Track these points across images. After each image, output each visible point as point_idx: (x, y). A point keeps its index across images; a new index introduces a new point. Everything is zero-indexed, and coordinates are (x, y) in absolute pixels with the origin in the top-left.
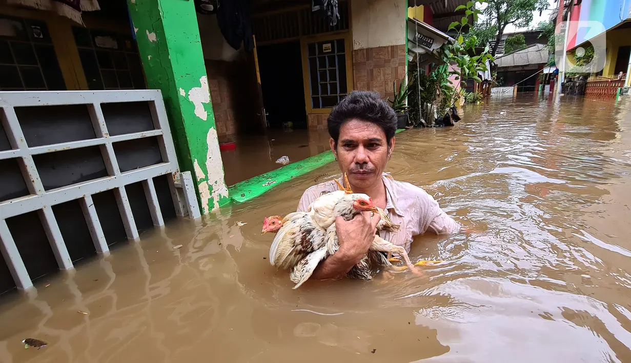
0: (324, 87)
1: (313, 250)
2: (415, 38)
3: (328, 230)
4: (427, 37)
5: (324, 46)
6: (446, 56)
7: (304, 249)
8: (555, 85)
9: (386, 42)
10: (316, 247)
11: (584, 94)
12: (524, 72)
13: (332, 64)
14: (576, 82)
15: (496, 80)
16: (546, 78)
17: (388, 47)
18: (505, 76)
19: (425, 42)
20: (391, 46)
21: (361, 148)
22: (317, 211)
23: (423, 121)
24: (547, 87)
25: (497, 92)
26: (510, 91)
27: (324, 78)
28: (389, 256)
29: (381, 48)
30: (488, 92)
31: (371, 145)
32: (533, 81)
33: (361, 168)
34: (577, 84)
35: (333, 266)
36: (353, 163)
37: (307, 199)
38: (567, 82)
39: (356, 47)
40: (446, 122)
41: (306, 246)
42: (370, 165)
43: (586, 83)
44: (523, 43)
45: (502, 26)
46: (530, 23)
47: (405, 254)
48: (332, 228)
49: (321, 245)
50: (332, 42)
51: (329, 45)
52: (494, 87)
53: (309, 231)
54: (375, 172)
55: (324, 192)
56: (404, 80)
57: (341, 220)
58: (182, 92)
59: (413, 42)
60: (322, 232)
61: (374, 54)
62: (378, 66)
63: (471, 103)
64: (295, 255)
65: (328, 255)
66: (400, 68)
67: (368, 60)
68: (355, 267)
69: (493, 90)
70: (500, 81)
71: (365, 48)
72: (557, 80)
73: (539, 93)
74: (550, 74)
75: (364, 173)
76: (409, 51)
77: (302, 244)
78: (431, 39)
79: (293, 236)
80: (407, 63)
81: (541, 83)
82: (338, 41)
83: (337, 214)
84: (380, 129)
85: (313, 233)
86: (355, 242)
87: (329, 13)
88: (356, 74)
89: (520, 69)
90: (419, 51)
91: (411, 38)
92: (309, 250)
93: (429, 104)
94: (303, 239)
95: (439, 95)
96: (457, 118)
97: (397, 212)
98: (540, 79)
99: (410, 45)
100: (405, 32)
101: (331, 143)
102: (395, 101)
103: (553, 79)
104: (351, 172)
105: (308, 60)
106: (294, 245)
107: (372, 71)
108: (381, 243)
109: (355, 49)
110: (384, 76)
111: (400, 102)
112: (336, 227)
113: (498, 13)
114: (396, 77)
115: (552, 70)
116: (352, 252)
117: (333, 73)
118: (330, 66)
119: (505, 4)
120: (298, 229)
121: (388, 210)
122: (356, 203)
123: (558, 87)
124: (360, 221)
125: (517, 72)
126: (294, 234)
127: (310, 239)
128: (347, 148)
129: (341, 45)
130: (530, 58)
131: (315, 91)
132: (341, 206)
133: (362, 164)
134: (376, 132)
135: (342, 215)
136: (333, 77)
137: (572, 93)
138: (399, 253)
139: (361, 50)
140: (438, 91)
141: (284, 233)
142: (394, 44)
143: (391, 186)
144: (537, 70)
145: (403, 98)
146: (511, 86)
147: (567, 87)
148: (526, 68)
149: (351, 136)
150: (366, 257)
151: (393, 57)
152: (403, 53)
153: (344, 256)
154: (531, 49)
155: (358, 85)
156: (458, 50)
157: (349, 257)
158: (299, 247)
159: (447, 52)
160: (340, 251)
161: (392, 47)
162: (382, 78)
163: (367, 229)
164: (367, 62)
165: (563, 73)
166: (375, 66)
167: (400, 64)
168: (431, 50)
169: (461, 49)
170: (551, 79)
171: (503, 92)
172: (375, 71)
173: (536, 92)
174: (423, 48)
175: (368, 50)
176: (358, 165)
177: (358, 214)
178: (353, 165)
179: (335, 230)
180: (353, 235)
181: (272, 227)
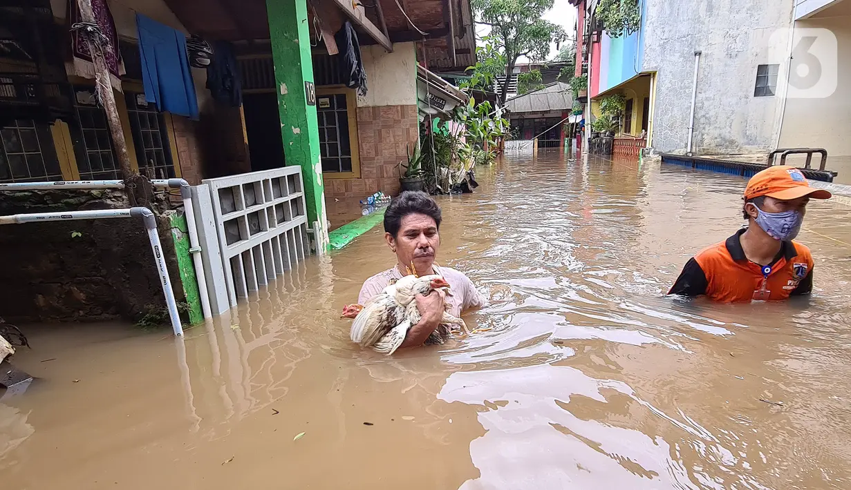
1: (396, 325)
2: (426, 98)
3: (408, 307)
4: (439, 98)
5: (321, 100)
6: (460, 119)
8: (583, 140)
9: (394, 101)
11: (612, 154)
12: (545, 120)
13: (331, 122)
14: (602, 139)
15: (510, 131)
17: (397, 106)
18: (522, 126)
19: (437, 103)
20: (401, 106)
21: (422, 236)
22: (400, 291)
23: (440, 187)
24: (574, 142)
25: (512, 148)
26: (528, 147)
29: (389, 107)
30: (501, 148)
31: (428, 233)
32: (557, 133)
33: (424, 252)
34: (604, 141)
35: (416, 334)
38: (594, 138)
39: (360, 104)
40: (465, 188)
41: (391, 322)
42: (431, 249)
43: (614, 140)
44: (540, 82)
45: (512, 58)
46: (547, 56)
48: (413, 304)
49: (403, 320)
50: (331, 98)
51: (327, 100)
52: (508, 141)
53: (393, 309)
54: (432, 256)
56: (416, 143)
57: (420, 296)
58: (313, 168)
59: (425, 102)
60: (403, 308)
61: (381, 113)
62: (387, 127)
63: (482, 163)
64: (381, 331)
65: (412, 325)
66: (411, 130)
67: (374, 119)
68: (431, 335)
69: (508, 144)
70: (514, 131)
71: (371, 105)
72: (584, 135)
73: (566, 149)
74: (577, 124)
76: (420, 111)
77: (387, 320)
78: (443, 100)
79: (380, 314)
80: (418, 124)
81: (567, 136)
82: (338, 96)
83: (415, 292)
85: (397, 309)
88: (361, 134)
89: (540, 116)
90: (430, 111)
91: (421, 97)
92: (393, 325)
93: (442, 168)
94: (389, 316)
95: (455, 160)
96: (475, 184)
98: (566, 130)
99: (420, 105)
100: (415, 91)
102: (409, 166)
103: (579, 132)
104: (416, 256)
106: (381, 321)
107: (380, 131)
108: (446, 316)
109: (359, 106)
110: (394, 137)
111: (414, 167)
112: (417, 302)
113: (505, 40)
114: (408, 140)
115: (579, 119)
116: (433, 319)
117: (332, 132)
118: (328, 124)
119: (514, 30)
120: (385, 307)
122: (432, 282)
123: (585, 145)
124: (435, 295)
125: (536, 120)
126: (381, 311)
127: (394, 315)
128: (409, 237)
129: (343, 101)
130: (551, 102)
132: (419, 286)
133: (424, 248)
134: (432, 222)
135: (420, 293)
136: (333, 137)
137: (600, 151)
138: (460, 324)
139: (367, 107)
140: (454, 155)
142: (404, 103)
144: (561, 119)
145: (417, 163)
146: (530, 140)
147: (594, 144)
148: (546, 116)
149: (413, 227)
150: (438, 328)
151: (403, 117)
152: (414, 114)
153: (427, 323)
154: (550, 89)
155: (364, 146)
156: (472, 113)
158: (385, 323)
159: (460, 114)
160: (423, 320)
162: (392, 140)
163: (441, 301)
164: (374, 122)
165: (589, 126)
166: (384, 127)
167: (412, 126)
168: (444, 111)
169: (476, 113)
170: (577, 131)
171: (520, 148)
172: (383, 131)
173: (561, 148)
174: (435, 109)
175: (374, 108)
176: (422, 250)
177: (433, 290)
178: (417, 250)
179: (415, 305)
180: (433, 306)
181: (350, 314)
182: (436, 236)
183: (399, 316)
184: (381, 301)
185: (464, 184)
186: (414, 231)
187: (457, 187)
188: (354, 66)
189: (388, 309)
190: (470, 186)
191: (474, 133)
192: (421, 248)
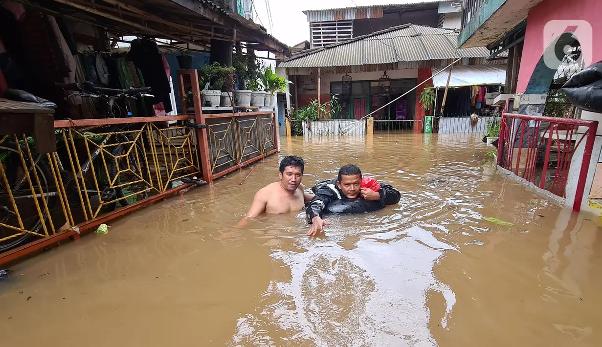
12: (387, 84)
16: (439, 100)
52: (318, 119)
125: (373, 84)
144: (417, 80)
171: (342, 133)
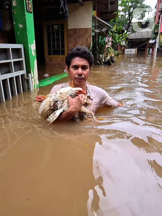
0: (54, 45)
1: (57, 109)
2: (96, 25)
3: (64, 101)
4: (101, 25)
5: (55, 26)
6: (109, 34)
7: (54, 108)
8: (155, 49)
9: (83, 26)
10: (59, 108)
12: (140, 42)
13: (58, 35)
15: (127, 45)
16: (150, 46)
17: (84, 29)
18: (132, 43)
19: (100, 27)
21: (80, 69)
22: (60, 94)
23: (99, 62)
24: (151, 50)
25: (128, 51)
26: (134, 51)
27: (54, 41)
28: (86, 115)
29: (81, 29)
30: (124, 51)
31: (84, 68)
32: (145, 46)
33: (80, 77)
35: (65, 115)
36: (77, 75)
37: (54, 90)
38: (160, 48)
39: (69, 28)
40: (108, 63)
41: (55, 107)
42: (83, 76)
45: (131, 19)
46: (144, 18)
47: (93, 114)
48: (66, 101)
49: (61, 108)
50: (58, 25)
53: (57, 101)
54: (84, 79)
55: (62, 87)
56: (91, 43)
57: (70, 98)
58: (29, 46)
59: (95, 27)
60: (62, 102)
61: (77, 32)
62: (79, 37)
63: (116, 56)
64: (50, 111)
65: (64, 111)
66: (89, 39)
68: (74, 117)
69: (126, 50)
70: (129, 46)
71: (73, 28)
72: (155, 47)
73: (147, 52)
74: (152, 43)
75: (81, 79)
76: (93, 31)
77: (53, 106)
78: (103, 26)
79: (50, 103)
80: (92, 36)
81: (148, 48)
82: (61, 25)
83: (68, 95)
84: (87, 62)
85: (59, 102)
86: (75, 106)
87: (66, 15)
89: (139, 40)
90: (97, 31)
91: (94, 25)
92: (56, 109)
93: (100, 55)
94: (54, 104)
95: (106, 51)
96: (113, 62)
97: (91, 97)
98: (148, 45)
99: (93, 28)
100: (92, 22)
101: (66, 67)
103: (154, 46)
104: (75, 78)
105: (47, 33)
106: (50, 106)
107: (76, 39)
108: (84, 109)
110: (82, 42)
112: (68, 100)
113: (129, 12)
114: (87, 42)
115: (153, 41)
116: (74, 110)
117: (58, 39)
118: (57, 36)
119: (132, 8)
120: (53, 100)
121: (87, 96)
122: (77, 92)
123: (156, 50)
124: (77, 99)
125: (137, 42)
126: (50, 102)
127: (57, 105)
128: (74, 69)
129: (63, 27)
130: (143, 35)
131: (49, 47)
132: (70, 93)
133: (80, 75)
134: (86, 63)
135: (70, 96)
136: (58, 41)
138: (91, 114)
139: (72, 29)
140: (105, 49)
141: (46, 102)
142: (86, 27)
143: (89, 87)
146: (134, 48)
147: (160, 50)
148: (141, 40)
149: (77, 64)
150: (78, 114)
151: (86, 33)
152: (90, 32)
153: (70, 111)
154: (144, 31)
155: (70, 45)
156: (114, 31)
157: (72, 112)
158: (52, 108)
159: (109, 32)
160: (69, 109)
161: (86, 29)
162: (81, 42)
163: (80, 102)
164: (74, 35)
165: (158, 43)
166: (78, 37)
167: (89, 37)
168: (103, 31)
169: (116, 31)
170: (153, 46)
171: (131, 51)
172: (78, 39)
173: (146, 52)
174: (99, 30)
175: (75, 29)
176: (79, 76)
177: (77, 95)
178: (76, 76)
179: (67, 101)
180: (74, 103)
181: (39, 100)
182: (88, 70)
183: (59, 106)
184: (52, 97)
185: (109, 61)
186: (76, 66)
187: (105, 62)
188: (62, 4)
189: (54, 101)
190: (111, 62)
191: (115, 40)
192: (78, 75)
